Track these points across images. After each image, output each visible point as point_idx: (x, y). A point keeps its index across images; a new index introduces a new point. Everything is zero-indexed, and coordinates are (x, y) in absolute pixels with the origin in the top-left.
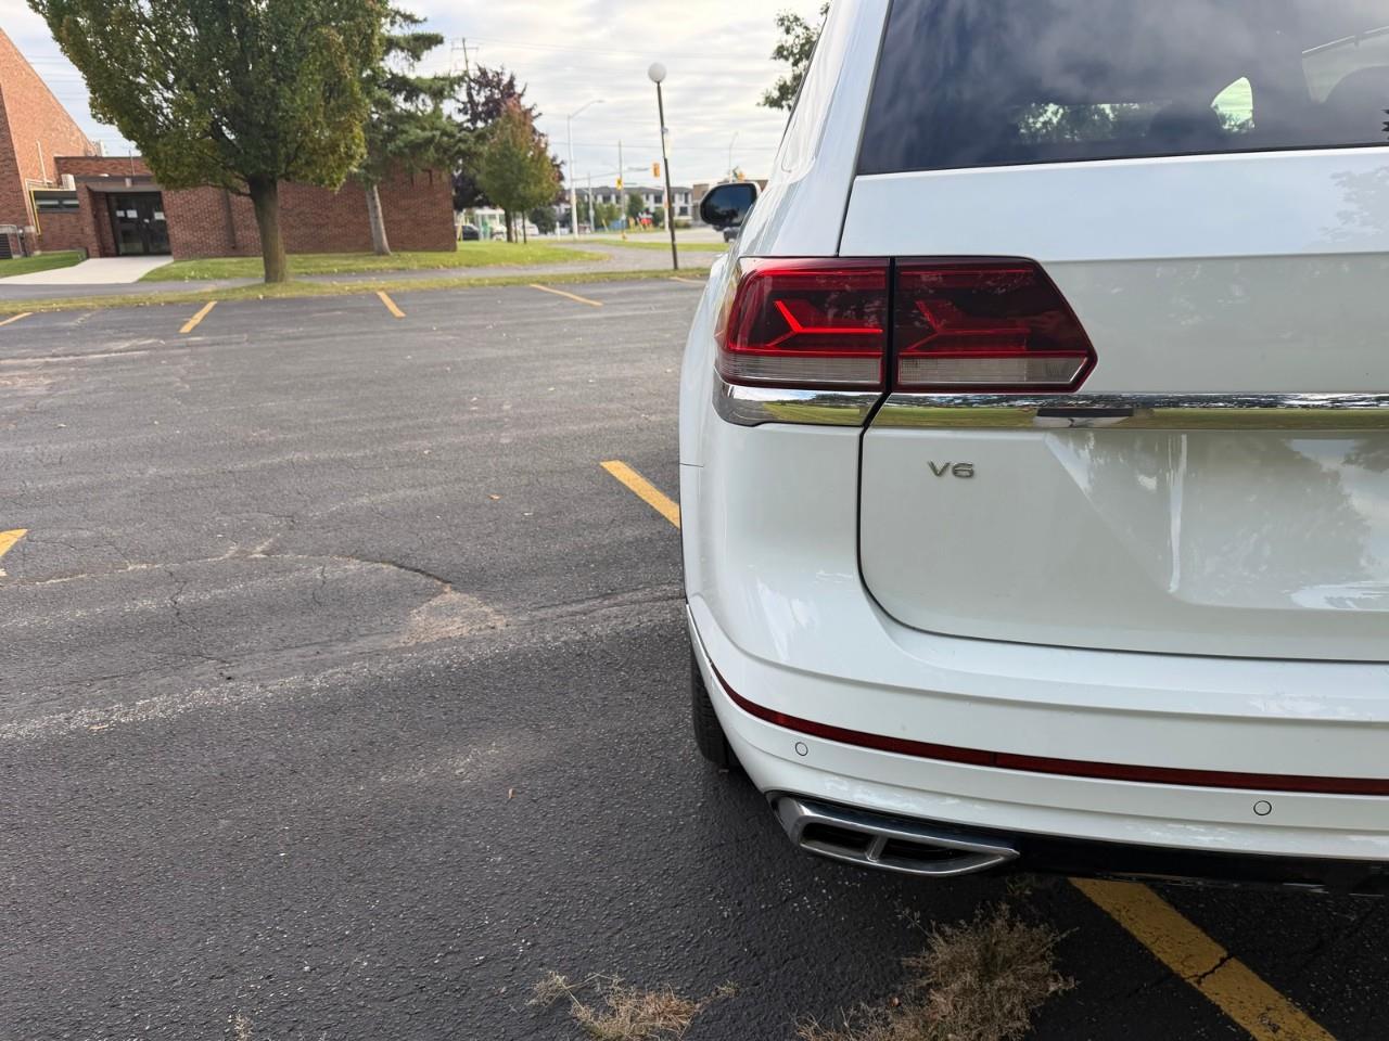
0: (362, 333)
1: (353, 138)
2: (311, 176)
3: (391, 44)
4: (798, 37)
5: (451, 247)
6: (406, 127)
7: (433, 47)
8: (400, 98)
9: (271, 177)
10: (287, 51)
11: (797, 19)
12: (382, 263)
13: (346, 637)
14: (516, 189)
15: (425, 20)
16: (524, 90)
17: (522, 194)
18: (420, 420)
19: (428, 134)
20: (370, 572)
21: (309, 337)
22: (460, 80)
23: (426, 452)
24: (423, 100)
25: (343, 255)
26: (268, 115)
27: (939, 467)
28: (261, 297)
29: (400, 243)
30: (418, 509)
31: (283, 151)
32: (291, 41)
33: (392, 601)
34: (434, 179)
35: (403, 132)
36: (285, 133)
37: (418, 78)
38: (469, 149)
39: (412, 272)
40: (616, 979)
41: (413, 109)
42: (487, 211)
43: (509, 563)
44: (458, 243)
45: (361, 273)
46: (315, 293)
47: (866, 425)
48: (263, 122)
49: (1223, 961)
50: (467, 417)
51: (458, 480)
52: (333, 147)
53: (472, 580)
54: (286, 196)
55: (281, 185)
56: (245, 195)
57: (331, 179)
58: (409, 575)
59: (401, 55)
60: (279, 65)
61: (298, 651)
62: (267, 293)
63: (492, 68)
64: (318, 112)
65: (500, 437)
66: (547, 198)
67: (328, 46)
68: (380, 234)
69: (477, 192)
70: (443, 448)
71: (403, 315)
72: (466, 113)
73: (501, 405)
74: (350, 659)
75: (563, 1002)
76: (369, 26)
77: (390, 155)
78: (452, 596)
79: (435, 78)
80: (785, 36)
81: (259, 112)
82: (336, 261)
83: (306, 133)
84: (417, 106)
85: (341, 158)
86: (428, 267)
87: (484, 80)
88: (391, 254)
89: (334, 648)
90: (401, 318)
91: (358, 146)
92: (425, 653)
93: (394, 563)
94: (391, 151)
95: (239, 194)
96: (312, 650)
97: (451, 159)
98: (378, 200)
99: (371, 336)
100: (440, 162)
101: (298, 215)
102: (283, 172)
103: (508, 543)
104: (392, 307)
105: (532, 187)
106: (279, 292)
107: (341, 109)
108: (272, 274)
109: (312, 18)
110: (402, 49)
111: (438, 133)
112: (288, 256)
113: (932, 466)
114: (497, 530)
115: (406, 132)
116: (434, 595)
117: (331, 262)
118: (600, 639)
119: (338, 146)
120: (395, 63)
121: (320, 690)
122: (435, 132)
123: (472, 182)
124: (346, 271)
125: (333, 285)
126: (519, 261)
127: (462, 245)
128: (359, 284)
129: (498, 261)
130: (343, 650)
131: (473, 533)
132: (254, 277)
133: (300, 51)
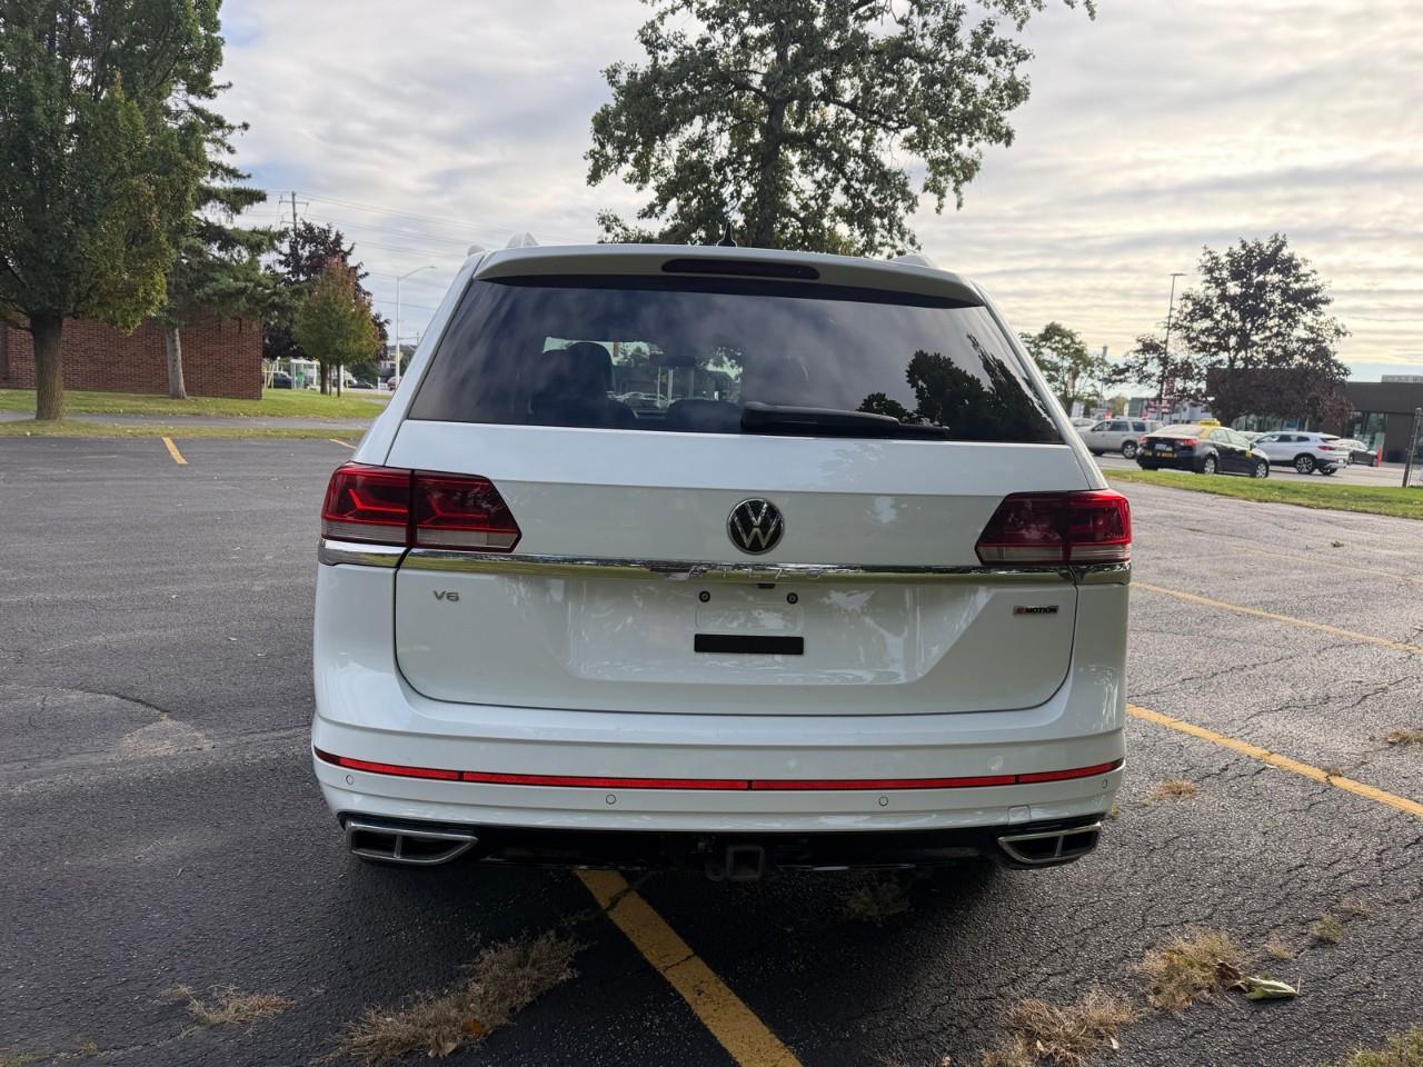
0: (136, 479)
1: (153, 285)
2: (102, 318)
3: (208, 195)
4: (617, 235)
5: (256, 395)
6: (218, 275)
7: (255, 204)
8: (215, 247)
9: (56, 314)
10: (90, 196)
11: (616, 220)
12: (175, 407)
13: (56, 755)
14: (334, 344)
15: (249, 176)
16: (352, 249)
17: (339, 349)
18: (176, 566)
19: (242, 284)
20: (91, 701)
21: (75, 479)
22: (282, 235)
23: (174, 597)
24: (239, 251)
25: (133, 395)
26: (61, 255)
27: (439, 594)
28: (28, 434)
29: (195, 388)
30: (152, 648)
31: (73, 290)
32: (97, 188)
33: (108, 726)
34: (243, 327)
35: (213, 280)
36: (79, 273)
37: (235, 229)
38: (284, 302)
39: (208, 417)
40: (232, 987)
41: (227, 258)
42: (302, 361)
43: (230, 696)
44: (265, 390)
45: (148, 415)
46: (93, 434)
47: (398, 566)
48: (54, 261)
49: (689, 957)
50: (225, 565)
51: (199, 623)
52: (131, 291)
53: (190, 710)
54: (71, 331)
55: (66, 321)
56: (25, 329)
57: (125, 321)
58: (129, 705)
59: (220, 206)
60: (79, 208)
61: (6, 766)
62: (37, 430)
63: (319, 224)
64: (118, 257)
65: (253, 585)
66: (366, 355)
67: (137, 196)
68: (177, 377)
69: (293, 343)
70: (192, 593)
71: (184, 462)
72: (287, 266)
73: (264, 556)
74: (55, 772)
75: (184, 1002)
76: (184, 183)
77: (197, 301)
78: (167, 723)
79: (254, 231)
80: (605, 234)
81: (51, 251)
82: (124, 401)
83: (101, 275)
84: (232, 256)
85: (138, 302)
86: (227, 414)
87: (309, 234)
88: (188, 398)
89: (41, 764)
90: (181, 465)
91: (159, 292)
92: (129, 768)
93: (116, 694)
94: (198, 298)
95: (19, 327)
96: (19, 765)
97: (264, 310)
98: (178, 343)
99: (145, 483)
100: (251, 312)
101: (85, 351)
102: (71, 310)
103: (233, 679)
104: (175, 454)
105: (351, 344)
106: (51, 430)
107: (142, 257)
108: (46, 411)
109: (121, 168)
110: (222, 201)
111: (251, 285)
112: (66, 393)
113: (436, 593)
114: (226, 668)
115: (217, 281)
116: (150, 722)
117: (118, 402)
118: (295, 757)
119: (137, 290)
120: (213, 214)
121: (21, 796)
122: (248, 284)
123: (287, 332)
124: (132, 412)
125: (115, 427)
126: (329, 414)
127: (268, 392)
128: (142, 427)
129: (305, 412)
130: (49, 765)
131: (201, 670)
132: (25, 411)
133: (105, 198)
